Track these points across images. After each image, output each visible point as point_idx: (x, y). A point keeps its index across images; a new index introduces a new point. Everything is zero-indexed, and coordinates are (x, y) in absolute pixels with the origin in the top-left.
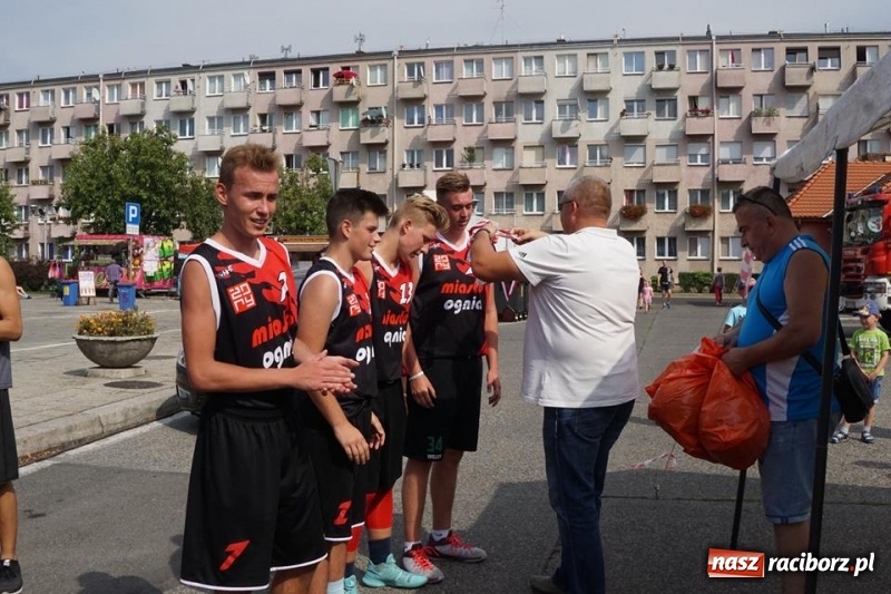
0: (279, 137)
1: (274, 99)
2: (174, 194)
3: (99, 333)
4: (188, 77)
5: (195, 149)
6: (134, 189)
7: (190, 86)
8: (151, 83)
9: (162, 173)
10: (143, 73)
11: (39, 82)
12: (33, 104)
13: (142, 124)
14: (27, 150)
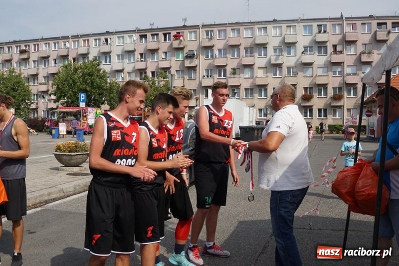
0: (149, 63)
1: (146, 46)
2: (101, 88)
3: (64, 151)
4: (108, 37)
5: (111, 69)
6: (84, 86)
7: (109, 41)
8: (92, 40)
10: (88, 35)
11: (43, 39)
12: (40, 49)
13: (88, 58)
14: (38, 69)
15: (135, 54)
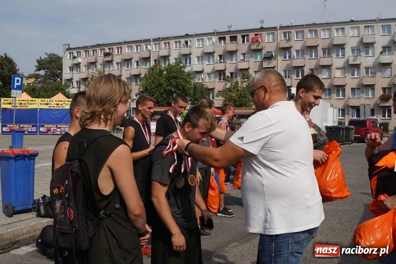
0: (228, 65)
1: (226, 48)
2: (186, 90)
4: (188, 40)
5: (192, 70)
6: (169, 88)
7: (189, 43)
8: (172, 42)
9: (181, 81)
10: (169, 38)
11: (125, 43)
12: (123, 52)
13: (169, 60)
14: (121, 71)
15: (214, 56)
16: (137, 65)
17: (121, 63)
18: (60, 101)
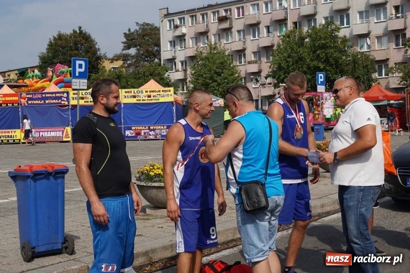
2: (341, 64)
5: (351, 33)
6: (315, 63)
9: (332, 50)
12: (246, 14)
13: (315, 20)
14: (244, 42)
15: (386, 8)
16: (268, 32)
17: (243, 31)
18: (153, 91)
